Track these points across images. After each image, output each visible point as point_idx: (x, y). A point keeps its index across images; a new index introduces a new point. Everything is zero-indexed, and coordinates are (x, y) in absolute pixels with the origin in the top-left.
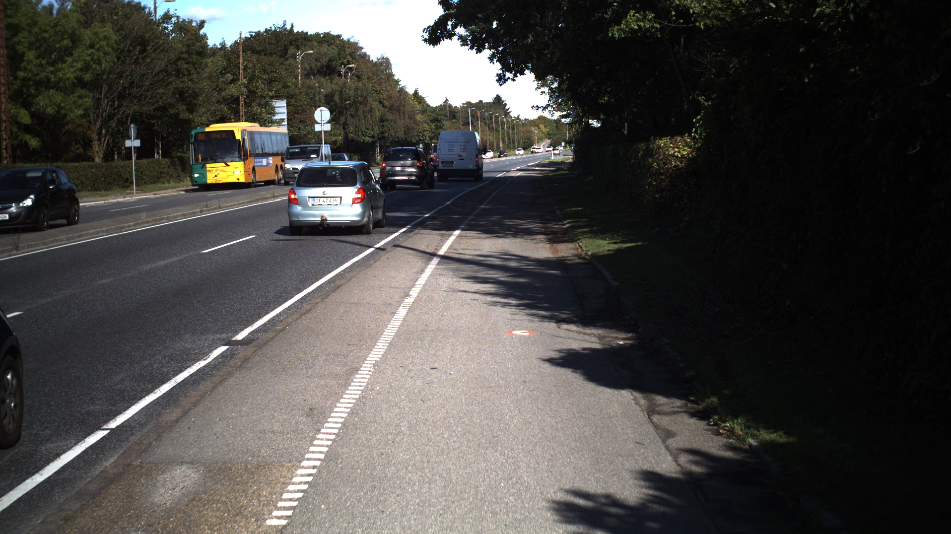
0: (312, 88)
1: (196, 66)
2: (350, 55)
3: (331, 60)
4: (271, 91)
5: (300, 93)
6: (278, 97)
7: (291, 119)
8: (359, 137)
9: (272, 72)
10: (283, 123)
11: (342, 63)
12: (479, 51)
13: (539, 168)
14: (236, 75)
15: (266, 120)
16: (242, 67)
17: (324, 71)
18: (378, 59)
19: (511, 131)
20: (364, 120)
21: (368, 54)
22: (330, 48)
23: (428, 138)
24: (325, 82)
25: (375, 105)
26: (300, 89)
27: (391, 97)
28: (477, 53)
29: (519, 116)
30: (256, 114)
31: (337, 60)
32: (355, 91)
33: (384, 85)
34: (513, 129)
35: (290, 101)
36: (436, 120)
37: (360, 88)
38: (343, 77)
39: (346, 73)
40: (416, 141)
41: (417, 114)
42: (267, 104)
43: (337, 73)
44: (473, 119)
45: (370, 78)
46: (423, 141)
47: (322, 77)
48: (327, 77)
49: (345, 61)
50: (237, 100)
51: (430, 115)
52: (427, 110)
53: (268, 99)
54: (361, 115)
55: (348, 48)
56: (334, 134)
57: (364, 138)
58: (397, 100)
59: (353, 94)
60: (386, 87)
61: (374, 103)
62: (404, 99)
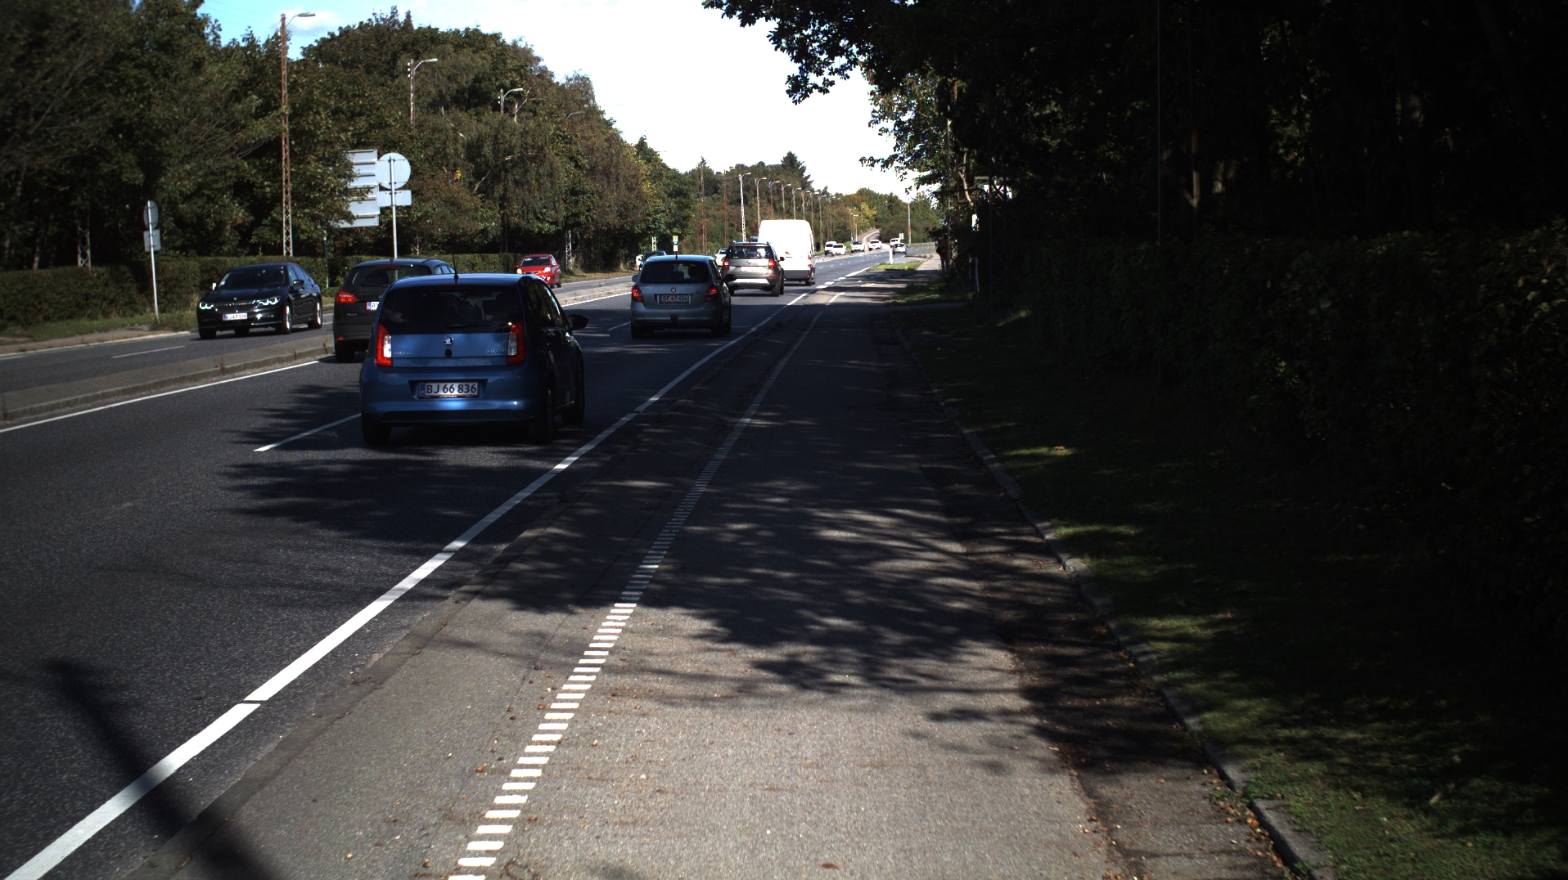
1: (156, 72)
2: (516, 71)
3: (477, 80)
4: (345, 131)
5: (412, 138)
6: (362, 145)
8: (529, 223)
9: (354, 96)
10: (370, 196)
11: (502, 86)
14: (273, 99)
15: (333, 190)
16: (285, 83)
17: (465, 99)
18: (568, 80)
20: (540, 191)
21: (549, 70)
22: (477, 58)
23: (663, 226)
24: (466, 120)
25: (561, 163)
26: (411, 131)
27: (593, 150)
30: (314, 177)
31: (490, 80)
32: (522, 137)
33: (579, 128)
36: (678, 193)
37: (532, 131)
38: (502, 112)
39: (509, 104)
40: (642, 230)
41: (644, 180)
42: (336, 157)
43: (492, 105)
44: (747, 193)
45: (552, 113)
46: (656, 232)
47: (461, 111)
48: (472, 111)
49: (507, 82)
50: (273, 147)
51: (669, 184)
52: (662, 175)
53: (338, 147)
54: (534, 182)
55: (513, 58)
56: (482, 216)
57: (540, 225)
58: (605, 156)
59: (520, 142)
60: (583, 131)
61: (557, 158)
62: (618, 154)
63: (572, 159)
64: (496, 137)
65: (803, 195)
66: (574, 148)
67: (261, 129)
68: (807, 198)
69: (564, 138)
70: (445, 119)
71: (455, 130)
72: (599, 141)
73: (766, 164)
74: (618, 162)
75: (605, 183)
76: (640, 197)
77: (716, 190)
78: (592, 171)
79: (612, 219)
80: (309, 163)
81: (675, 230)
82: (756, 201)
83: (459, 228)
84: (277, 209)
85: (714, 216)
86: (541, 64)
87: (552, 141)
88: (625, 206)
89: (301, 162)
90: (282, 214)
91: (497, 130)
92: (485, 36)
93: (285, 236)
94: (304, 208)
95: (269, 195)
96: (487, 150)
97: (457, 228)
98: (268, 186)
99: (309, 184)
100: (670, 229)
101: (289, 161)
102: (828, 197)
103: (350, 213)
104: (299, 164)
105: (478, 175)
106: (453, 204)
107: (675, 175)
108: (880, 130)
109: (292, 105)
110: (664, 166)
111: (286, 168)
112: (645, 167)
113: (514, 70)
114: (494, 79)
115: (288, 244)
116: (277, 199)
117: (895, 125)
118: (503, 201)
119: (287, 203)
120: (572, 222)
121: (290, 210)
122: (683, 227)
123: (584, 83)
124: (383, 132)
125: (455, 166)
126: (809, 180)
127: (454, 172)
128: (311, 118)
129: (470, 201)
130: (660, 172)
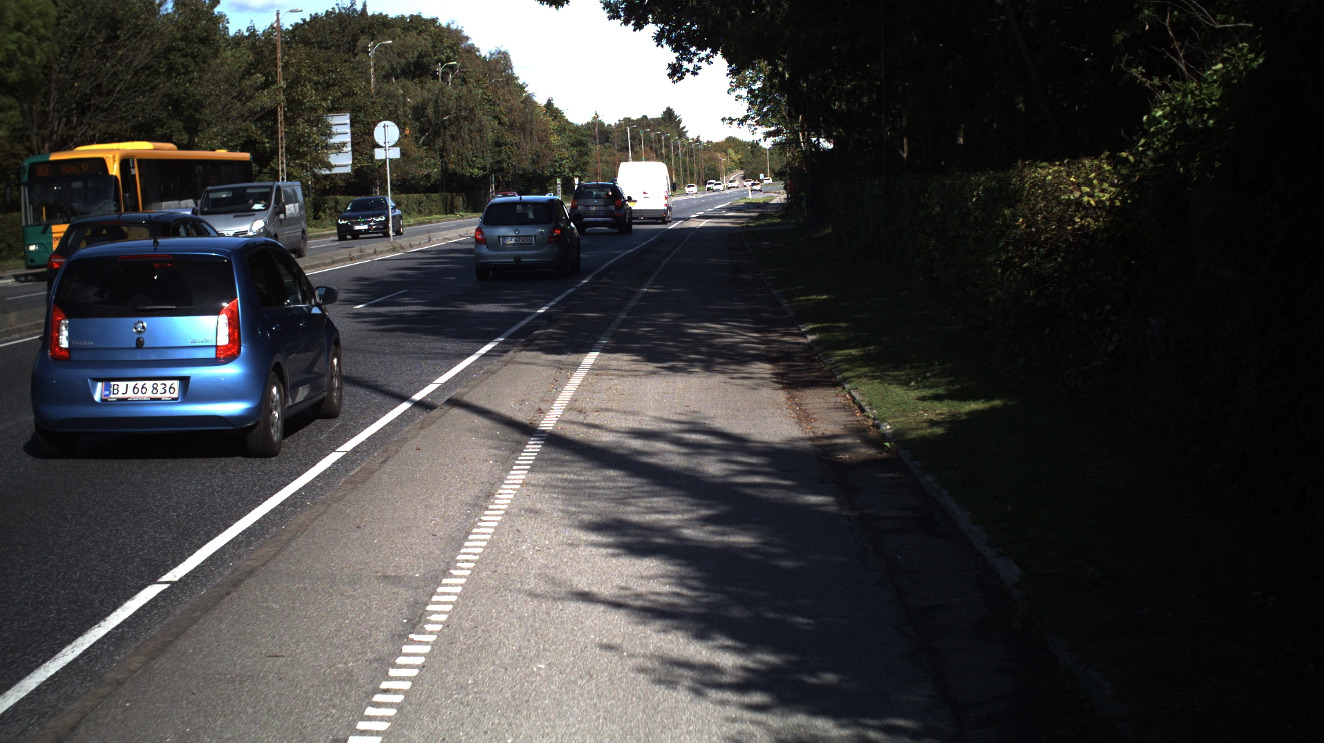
0: (393, 97)
1: (198, 60)
2: (450, 47)
3: (421, 56)
4: (325, 99)
5: (373, 103)
6: (336, 109)
7: (358, 144)
8: (463, 169)
9: (329, 71)
10: (345, 149)
11: (439, 60)
12: (639, 26)
13: (733, 214)
14: (272, 76)
15: (317, 145)
16: (280, 64)
17: (411, 71)
18: (492, 54)
19: (688, 159)
20: (471, 143)
21: (476, 46)
22: (420, 39)
23: (567, 170)
24: (412, 88)
25: (488, 121)
26: (372, 97)
27: (511, 110)
28: (635, 30)
29: (698, 137)
30: (303, 136)
31: (430, 56)
32: (457, 101)
33: (501, 92)
34: (691, 156)
35: (356, 116)
36: (579, 144)
37: (464, 95)
38: (440, 81)
39: (445, 74)
40: (550, 173)
41: (552, 134)
42: (319, 120)
43: (431, 75)
44: (633, 142)
45: (479, 81)
46: (561, 175)
47: (408, 80)
48: (416, 80)
49: (444, 57)
50: (272, 113)
51: (570, 136)
52: (565, 129)
53: (320, 112)
54: (466, 136)
55: (448, 38)
56: (427, 164)
57: (471, 171)
58: (522, 114)
59: (455, 105)
60: (504, 95)
61: (484, 117)
62: (532, 113)
63: (496, 117)
64: (436, 102)
65: (679, 142)
66: (497, 109)
67: (264, 99)
68: (683, 146)
69: (489, 101)
70: (396, 87)
71: (404, 96)
72: (516, 103)
73: (649, 117)
74: (531, 119)
75: (522, 136)
76: (549, 147)
77: (607, 140)
78: (512, 127)
79: (527, 165)
80: (299, 124)
81: (576, 173)
82: (641, 148)
84: (275, 160)
85: (607, 162)
86: (470, 42)
87: (480, 103)
88: (537, 154)
89: (291, 124)
90: (278, 164)
91: (438, 97)
92: (426, 21)
94: (295, 159)
95: (268, 150)
96: (430, 111)
97: (408, 174)
98: (267, 142)
99: (299, 141)
100: (573, 173)
101: (283, 123)
102: (700, 144)
103: (329, 163)
105: (422, 132)
107: (577, 129)
108: (736, 96)
109: (286, 80)
110: (567, 121)
111: (281, 129)
112: (552, 123)
114: (433, 55)
116: (275, 152)
117: (748, 93)
118: (443, 152)
119: (282, 156)
120: (498, 168)
121: (284, 161)
122: (583, 170)
123: (504, 57)
124: (352, 100)
125: (405, 124)
126: (684, 130)
127: (404, 129)
128: (300, 89)
129: (417, 152)
130: (564, 126)
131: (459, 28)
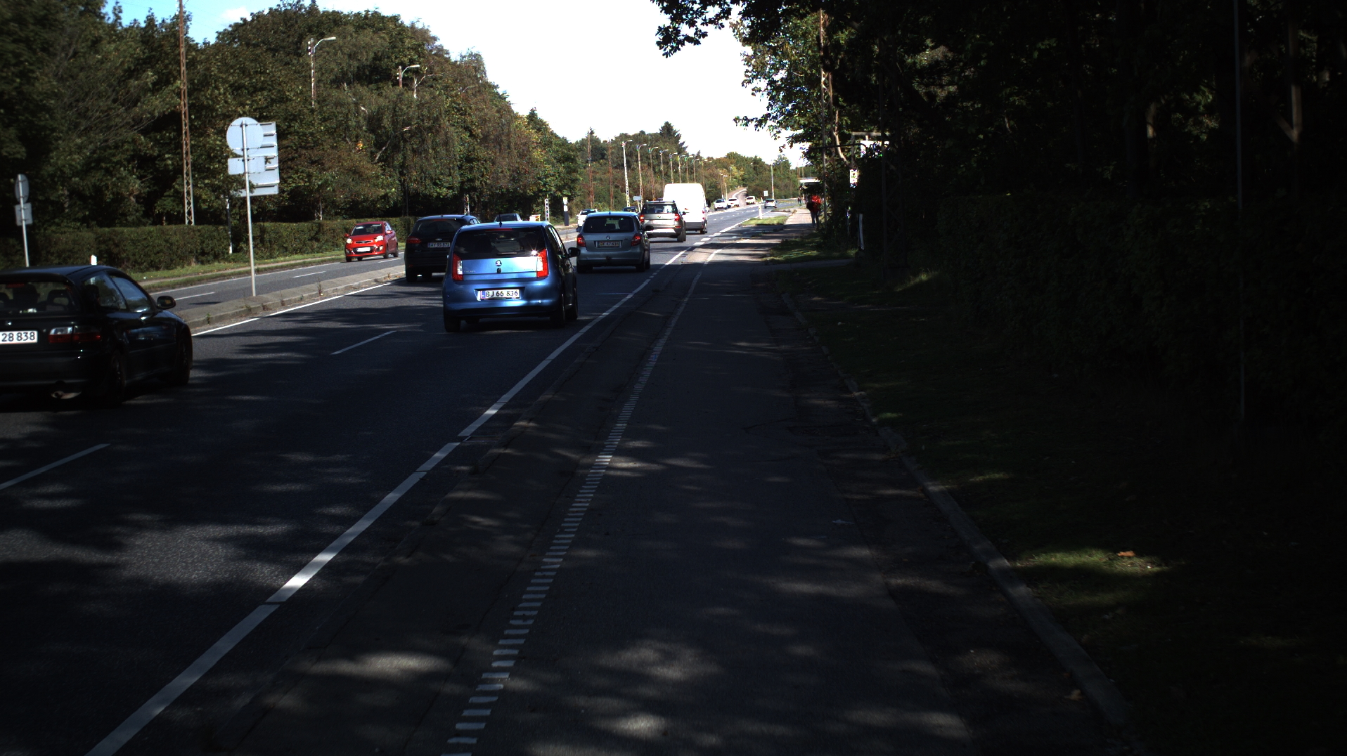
0: (342, 105)
2: (415, 49)
3: (376, 58)
8: (427, 188)
10: (269, 166)
11: (401, 63)
14: (173, 76)
17: (365, 76)
18: (463, 57)
19: (688, 176)
20: (436, 159)
21: (445, 48)
22: (376, 37)
23: (553, 189)
24: (367, 94)
25: (456, 132)
26: (311, 104)
27: (485, 120)
29: (699, 152)
31: (388, 58)
32: (419, 109)
33: (473, 101)
34: (691, 173)
36: (566, 159)
37: (427, 103)
38: (401, 86)
40: (534, 192)
41: (534, 147)
43: (392, 81)
44: (629, 158)
45: (448, 87)
46: (548, 195)
47: (362, 85)
48: (373, 86)
49: (406, 59)
51: (558, 151)
52: (551, 142)
54: (430, 151)
55: (411, 38)
56: (382, 183)
57: (438, 190)
58: (497, 126)
59: (417, 113)
60: (476, 104)
61: (452, 129)
63: (466, 129)
64: (394, 109)
66: (468, 119)
67: (156, 105)
68: (683, 162)
69: (459, 110)
70: (346, 93)
71: (356, 104)
72: (492, 113)
73: (646, 133)
74: (510, 132)
75: (497, 150)
76: (531, 162)
77: (603, 156)
78: (485, 138)
79: (504, 183)
80: (209, 135)
81: (565, 192)
82: (638, 166)
83: (361, 194)
84: (178, 181)
85: (601, 179)
86: (437, 43)
87: (447, 112)
89: (201, 135)
90: (183, 185)
91: (395, 103)
93: (186, 206)
94: (204, 178)
95: (171, 168)
96: (386, 122)
97: (359, 195)
98: (169, 158)
99: (209, 156)
100: (561, 191)
101: (188, 134)
102: (701, 160)
104: (199, 137)
105: (379, 145)
106: (355, 172)
107: (564, 143)
108: (753, 90)
109: (191, 81)
110: (552, 133)
111: (187, 142)
112: (535, 136)
113: (412, 49)
114: (392, 57)
115: (189, 213)
116: (179, 171)
117: (768, 84)
118: (403, 168)
119: (188, 175)
120: (468, 187)
121: (191, 181)
122: (571, 189)
123: (477, 60)
124: (284, 106)
125: (357, 137)
126: (684, 146)
127: (357, 142)
128: (210, 93)
129: (372, 169)
130: (549, 140)
131: (426, 28)
